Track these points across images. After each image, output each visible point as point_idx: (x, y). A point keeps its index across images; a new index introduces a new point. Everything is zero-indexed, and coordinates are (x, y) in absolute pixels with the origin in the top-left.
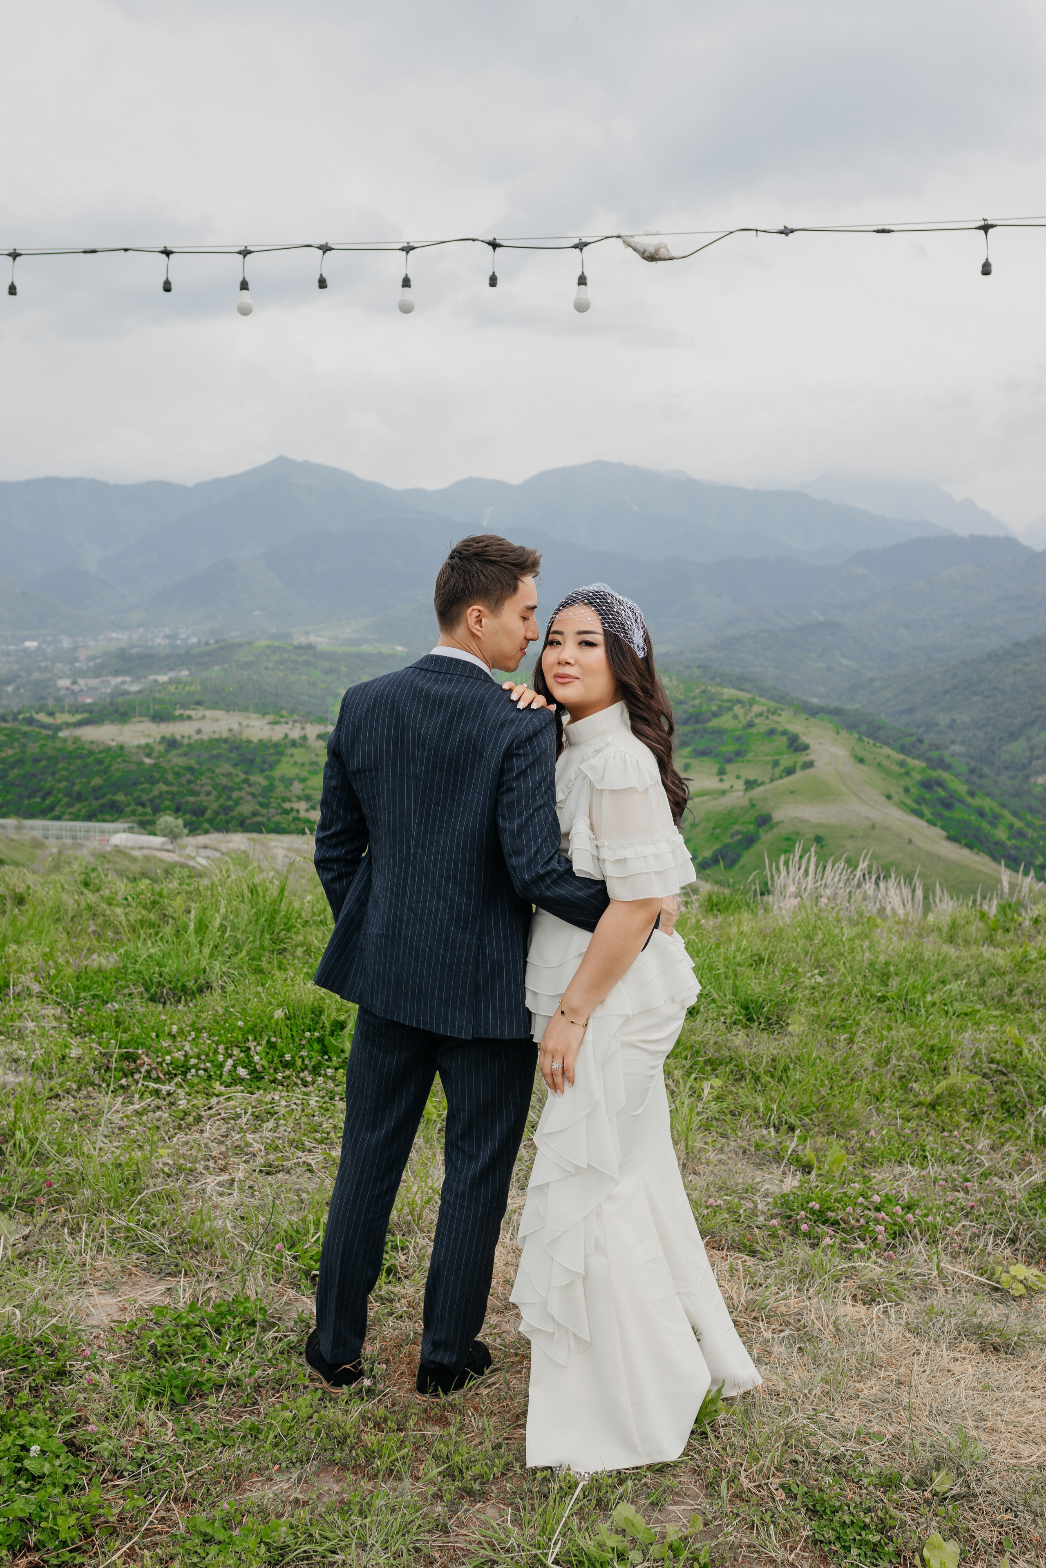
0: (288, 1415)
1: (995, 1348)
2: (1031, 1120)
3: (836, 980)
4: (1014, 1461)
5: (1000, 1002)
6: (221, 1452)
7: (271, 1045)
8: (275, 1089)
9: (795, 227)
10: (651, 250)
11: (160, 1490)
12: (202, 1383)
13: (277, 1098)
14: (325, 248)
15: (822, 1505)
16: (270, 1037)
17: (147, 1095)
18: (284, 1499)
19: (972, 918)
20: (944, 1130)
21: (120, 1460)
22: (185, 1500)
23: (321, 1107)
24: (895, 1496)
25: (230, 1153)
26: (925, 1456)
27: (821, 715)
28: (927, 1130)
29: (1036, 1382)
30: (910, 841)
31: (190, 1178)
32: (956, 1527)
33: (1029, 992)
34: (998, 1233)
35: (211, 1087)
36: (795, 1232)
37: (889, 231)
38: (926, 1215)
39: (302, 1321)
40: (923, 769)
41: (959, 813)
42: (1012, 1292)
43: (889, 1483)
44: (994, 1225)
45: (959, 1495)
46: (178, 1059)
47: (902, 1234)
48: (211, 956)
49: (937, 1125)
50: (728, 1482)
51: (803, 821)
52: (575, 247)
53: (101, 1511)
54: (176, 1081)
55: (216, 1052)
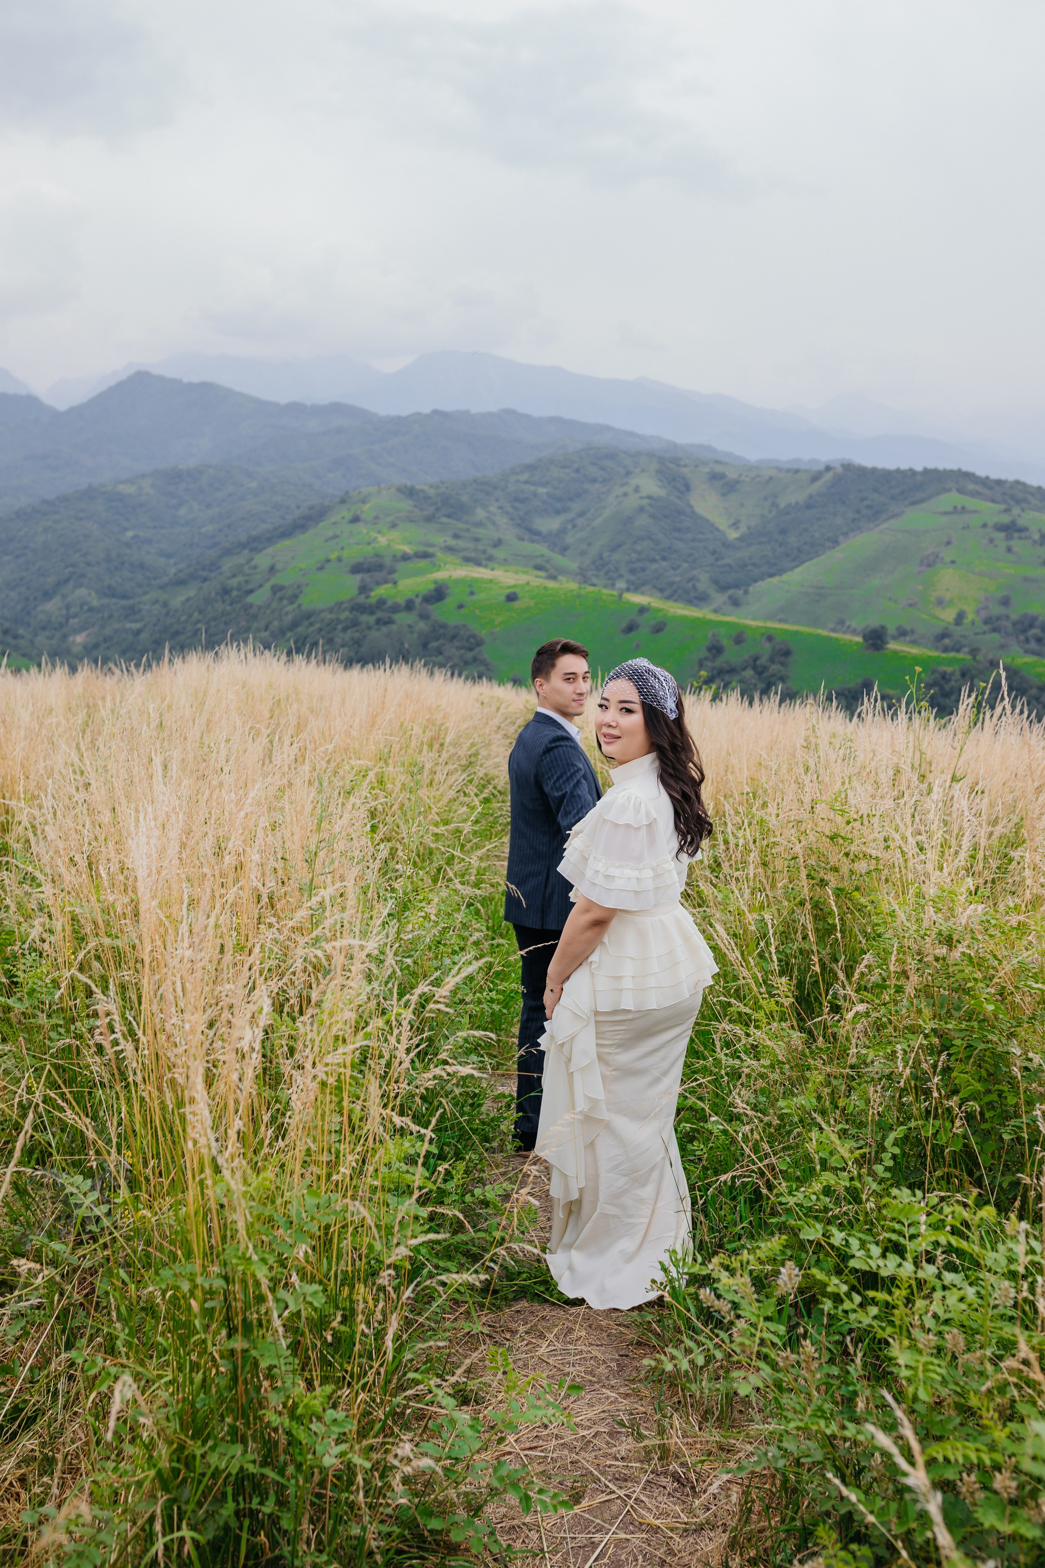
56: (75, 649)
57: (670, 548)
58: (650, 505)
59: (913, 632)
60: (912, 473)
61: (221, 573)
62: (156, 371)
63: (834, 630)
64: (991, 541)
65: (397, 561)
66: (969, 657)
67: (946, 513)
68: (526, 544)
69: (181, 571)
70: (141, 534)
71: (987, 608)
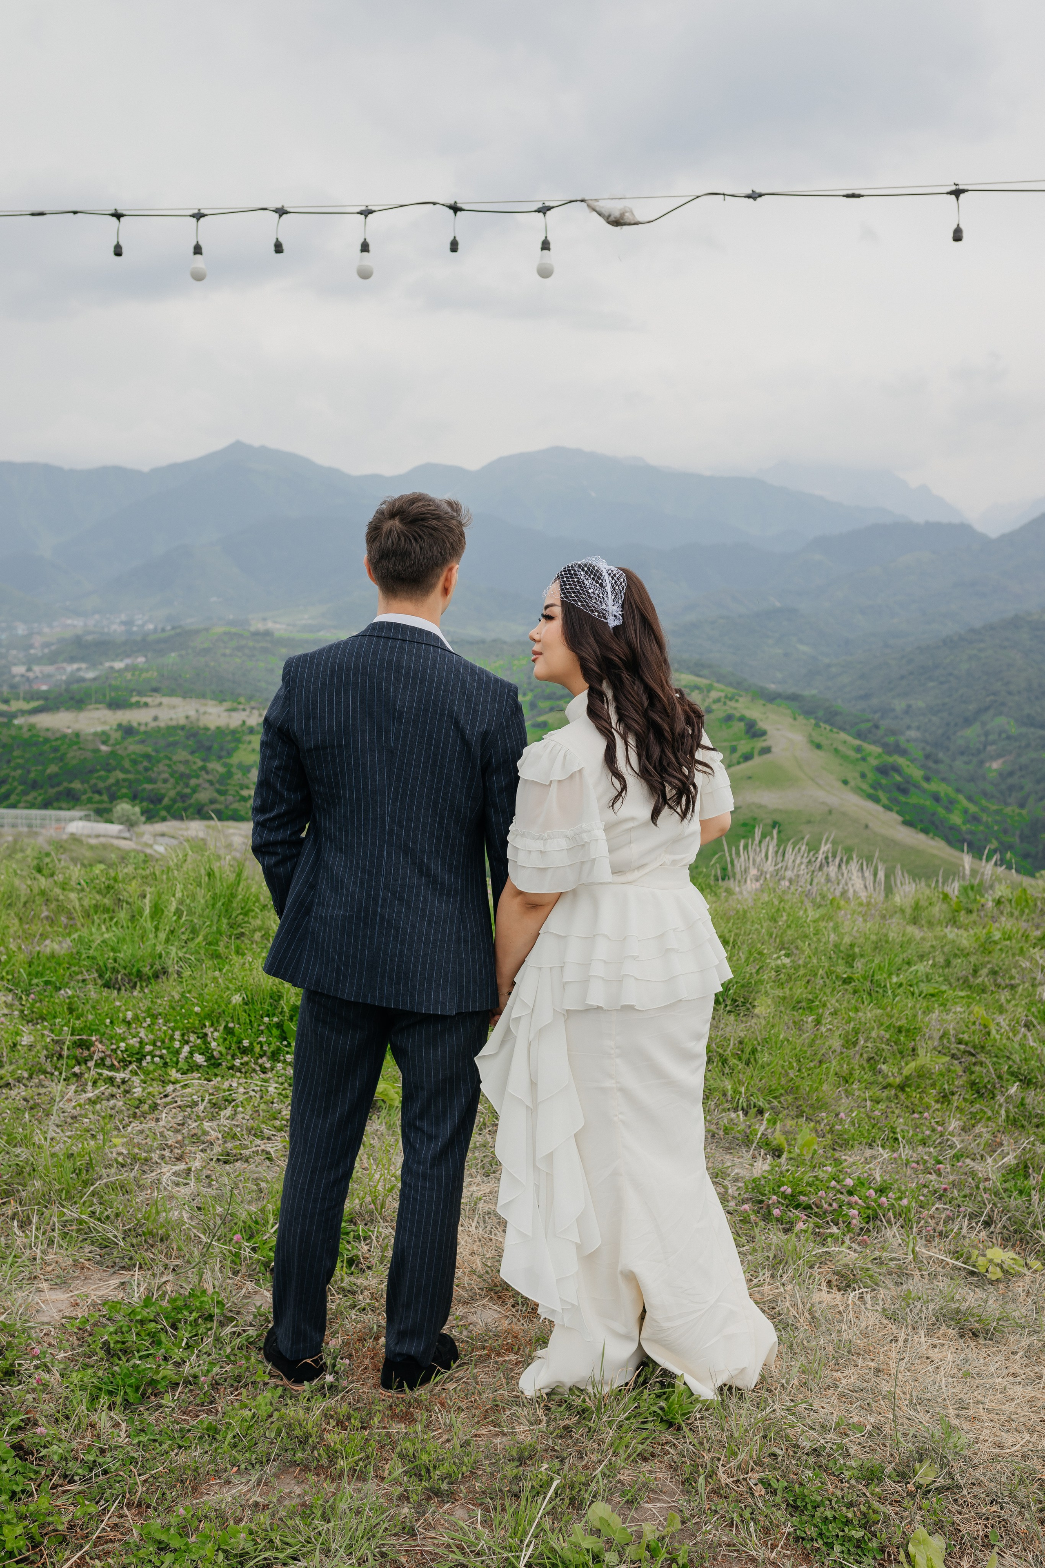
0: (247, 1414)
1: (973, 1334)
2: (1002, 1100)
3: (801, 962)
4: (997, 1451)
5: (965, 983)
6: (177, 1454)
7: (229, 1031)
8: (233, 1076)
9: (763, 192)
10: (616, 214)
11: (112, 1495)
12: (157, 1381)
13: (235, 1085)
14: (281, 212)
15: (803, 1500)
16: (227, 1022)
17: (100, 1083)
18: (243, 1502)
19: (935, 899)
20: (914, 1112)
21: (70, 1464)
22: (139, 1505)
23: (280, 1094)
24: (877, 1489)
25: (186, 1142)
26: (908, 1447)
27: (778, 701)
28: (897, 1111)
29: (1015, 1368)
30: (867, 826)
31: (145, 1168)
32: (940, 1520)
33: (994, 973)
34: (972, 1216)
35: (167, 1074)
36: (767, 1217)
37: (859, 196)
38: (900, 1199)
39: (261, 1316)
40: (880, 755)
41: (914, 799)
42: (989, 1276)
43: (871, 1476)
44: (969, 1207)
45: (943, 1487)
46: (133, 1046)
47: (876, 1217)
48: (167, 940)
49: (907, 1107)
50: (706, 1478)
51: (760, 806)
52: (539, 211)
53: (50, 1519)
54: (130, 1068)
55: (172, 1038)
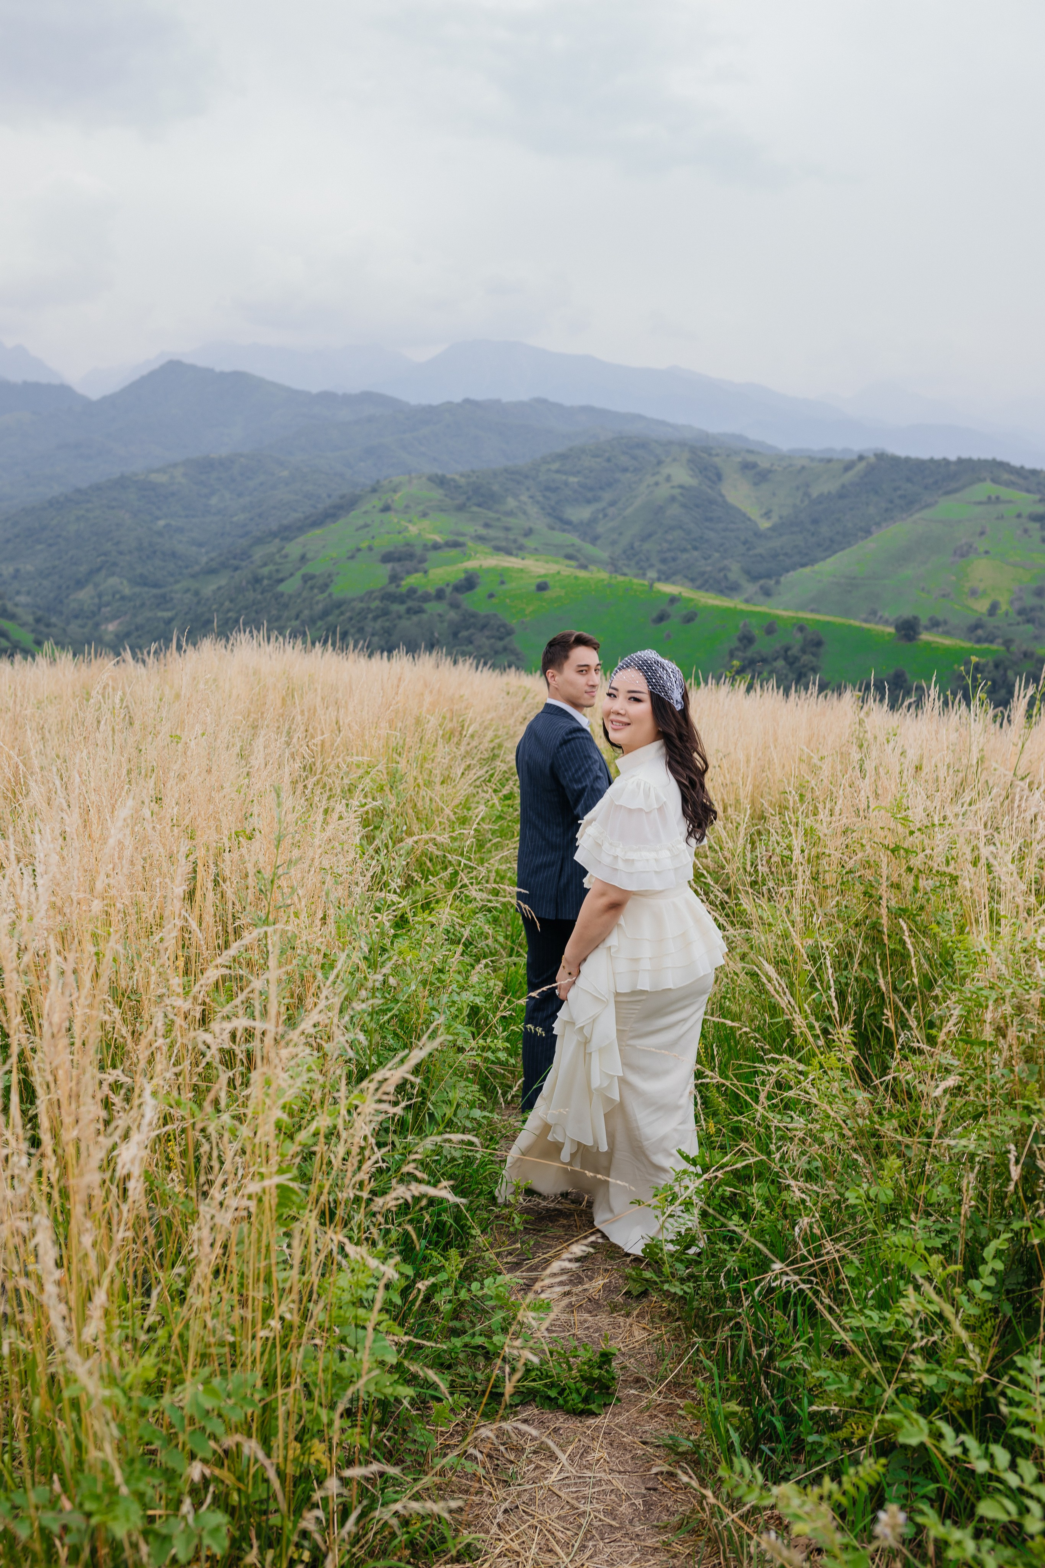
56: (107, 638)
57: (701, 538)
58: (682, 494)
59: (945, 622)
60: (946, 462)
61: (252, 562)
62: (188, 360)
63: (866, 621)
64: (1026, 531)
65: (428, 550)
66: (1003, 648)
67: (980, 503)
68: (557, 533)
69: (212, 560)
70: (173, 523)
71: (1020, 599)
